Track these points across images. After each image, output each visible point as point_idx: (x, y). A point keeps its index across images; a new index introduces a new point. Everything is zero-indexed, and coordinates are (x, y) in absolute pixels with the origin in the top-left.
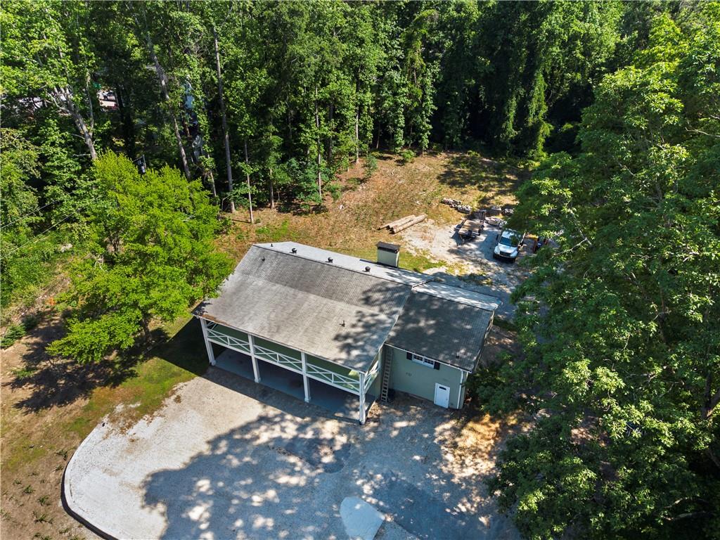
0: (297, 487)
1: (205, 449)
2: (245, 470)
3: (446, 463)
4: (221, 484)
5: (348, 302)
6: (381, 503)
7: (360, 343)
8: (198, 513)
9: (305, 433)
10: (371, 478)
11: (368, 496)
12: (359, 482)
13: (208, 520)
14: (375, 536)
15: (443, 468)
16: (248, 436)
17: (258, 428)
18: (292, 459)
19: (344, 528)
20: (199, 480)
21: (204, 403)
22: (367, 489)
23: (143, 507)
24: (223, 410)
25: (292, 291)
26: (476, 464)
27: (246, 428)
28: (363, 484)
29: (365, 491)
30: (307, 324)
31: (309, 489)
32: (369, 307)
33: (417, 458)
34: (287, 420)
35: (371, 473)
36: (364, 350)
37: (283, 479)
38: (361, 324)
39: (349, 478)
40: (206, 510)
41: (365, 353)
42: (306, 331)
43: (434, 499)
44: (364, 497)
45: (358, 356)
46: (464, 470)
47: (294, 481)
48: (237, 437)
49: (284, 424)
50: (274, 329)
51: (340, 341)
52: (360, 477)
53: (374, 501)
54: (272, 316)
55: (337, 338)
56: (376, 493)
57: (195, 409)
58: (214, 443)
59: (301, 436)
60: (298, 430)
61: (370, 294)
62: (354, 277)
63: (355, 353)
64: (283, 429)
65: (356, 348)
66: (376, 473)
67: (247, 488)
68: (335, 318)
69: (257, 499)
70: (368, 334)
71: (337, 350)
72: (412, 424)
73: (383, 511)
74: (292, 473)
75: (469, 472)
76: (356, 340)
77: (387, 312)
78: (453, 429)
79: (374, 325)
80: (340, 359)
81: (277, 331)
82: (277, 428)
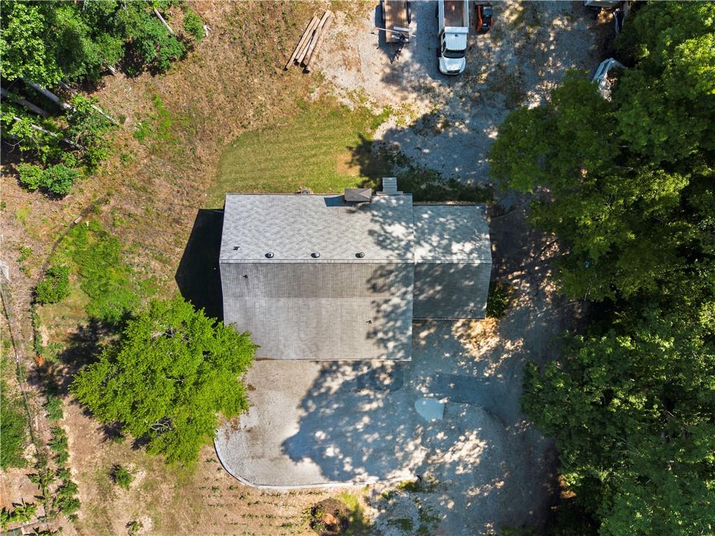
0: (379, 408)
1: (302, 413)
2: (339, 414)
3: (467, 351)
4: (331, 429)
5: (360, 296)
6: (437, 395)
7: (391, 334)
8: (330, 452)
9: (362, 370)
10: (424, 381)
11: (427, 394)
12: (418, 388)
13: (341, 452)
14: (444, 414)
15: (466, 354)
16: (323, 390)
17: (325, 381)
18: (364, 392)
19: (424, 419)
20: (315, 433)
21: (273, 381)
22: (424, 390)
23: (296, 465)
24: (292, 379)
25: (300, 301)
26: (487, 343)
27: (317, 384)
28: (420, 388)
29: (424, 392)
30: (338, 332)
31: (388, 406)
32: (379, 294)
33: (447, 355)
34: (341, 365)
35: (422, 378)
36: (397, 340)
37: (367, 407)
38: (381, 315)
39: (409, 389)
40: (335, 448)
41: (399, 343)
42: (342, 339)
43: (469, 378)
44: (425, 395)
45: (395, 347)
46: (481, 350)
47: (374, 405)
48: (315, 394)
49: (341, 370)
50: (314, 349)
51: (372, 338)
52: (417, 384)
53: (432, 395)
54: (302, 336)
55: (369, 336)
56: (431, 389)
57: (270, 389)
58: (303, 405)
59: (360, 373)
60: (353, 370)
61: (373, 282)
62: (354, 269)
63: (391, 345)
64: (343, 374)
65: (388, 340)
66: (425, 377)
67: (349, 424)
68: (359, 317)
69: (360, 426)
70: (391, 323)
71: (375, 347)
72: (432, 331)
73: (440, 398)
74: (370, 401)
75: (483, 351)
76: (386, 333)
77: (398, 294)
78: (463, 325)
79: (392, 312)
80: (382, 355)
81: (318, 350)
82: (339, 375)
